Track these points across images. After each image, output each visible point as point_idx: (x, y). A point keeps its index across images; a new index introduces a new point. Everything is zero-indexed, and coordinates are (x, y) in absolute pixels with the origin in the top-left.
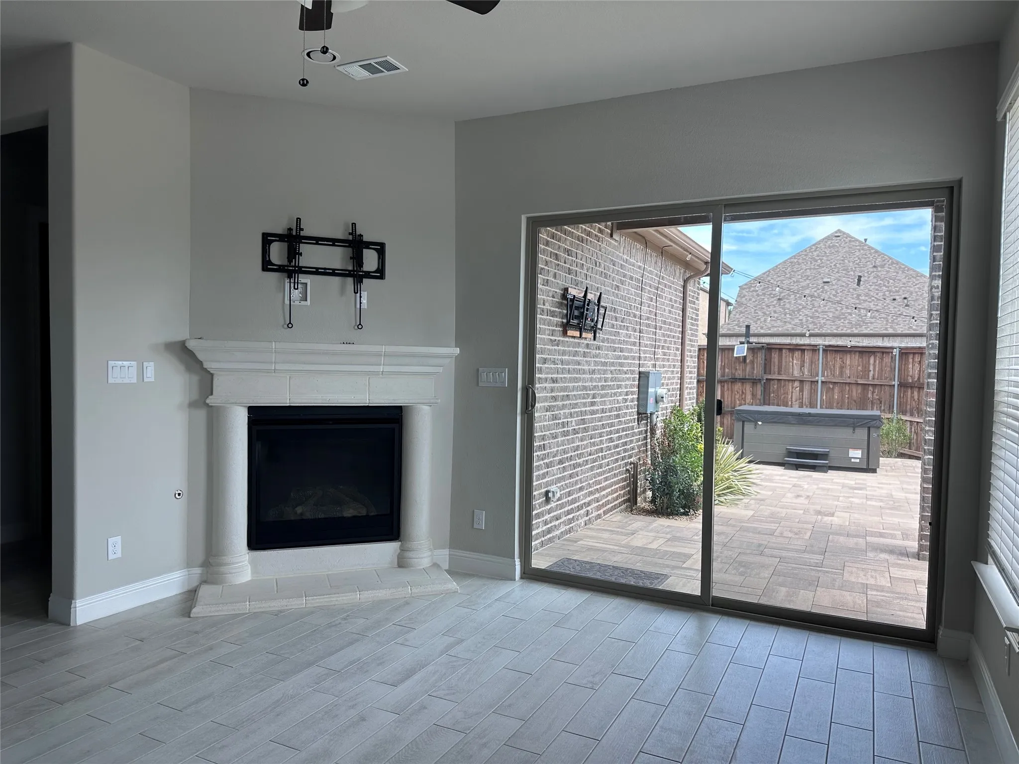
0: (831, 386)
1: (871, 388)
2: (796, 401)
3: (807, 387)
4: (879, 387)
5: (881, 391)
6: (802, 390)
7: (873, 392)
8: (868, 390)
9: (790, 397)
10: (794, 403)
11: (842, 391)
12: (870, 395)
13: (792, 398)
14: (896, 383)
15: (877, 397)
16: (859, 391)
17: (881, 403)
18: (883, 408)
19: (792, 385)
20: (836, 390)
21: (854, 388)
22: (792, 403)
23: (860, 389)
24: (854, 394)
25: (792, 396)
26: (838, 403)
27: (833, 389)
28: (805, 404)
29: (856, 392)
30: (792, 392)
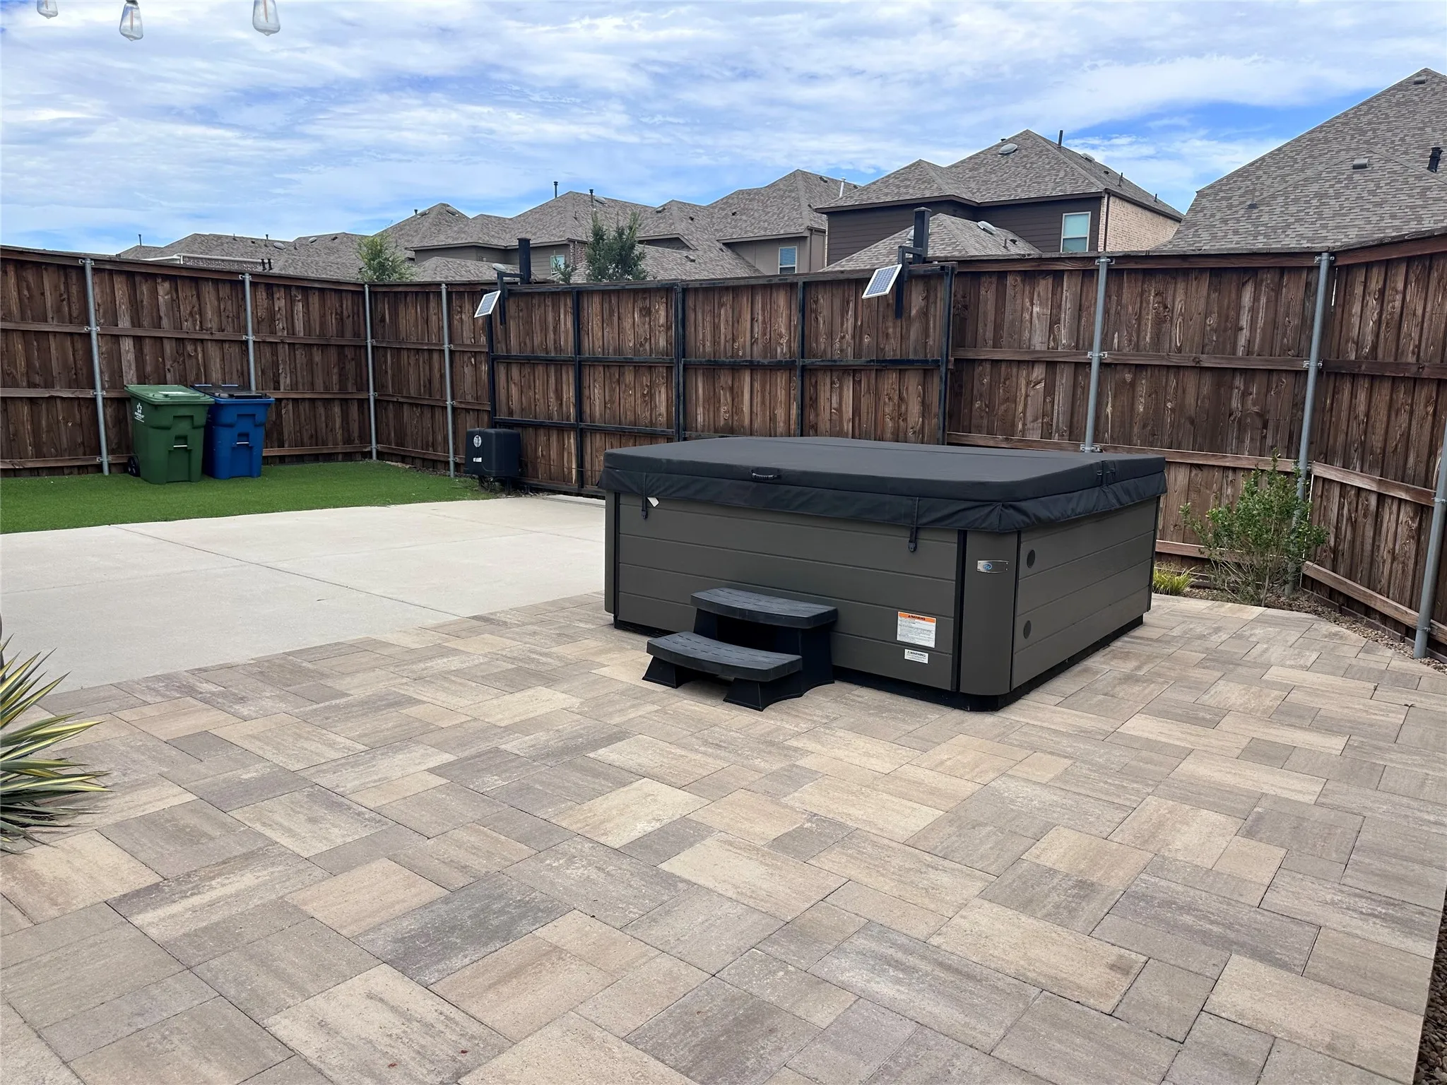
0: (1128, 377)
1: (1239, 382)
2: (1035, 420)
3: (1064, 380)
4: (1264, 378)
5: (1268, 391)
6: (1050, 391)
7: (1245, 394)
8: (1231, 388)
9: (1020, 409)
10: (1029, 426)
11: (1156, 393)
12: (1235, 403)
13: (1024, 412)
14: (1311, 365)
15: (1256, 409)
16: (1205, 390)
17: (1265, 426)
18: (1269, 442)
19: (1028, 375)
20: (1143, 387)
21: (1191, 381)
22: (1024, 425)
23: (1207, 383)
24: (1190, 399)
25: (1026, 405)
26: (1144, 426)
27: (1133, 385)
28: (1057, 431)
29: (1195, 392)
30: (1027, 396)
